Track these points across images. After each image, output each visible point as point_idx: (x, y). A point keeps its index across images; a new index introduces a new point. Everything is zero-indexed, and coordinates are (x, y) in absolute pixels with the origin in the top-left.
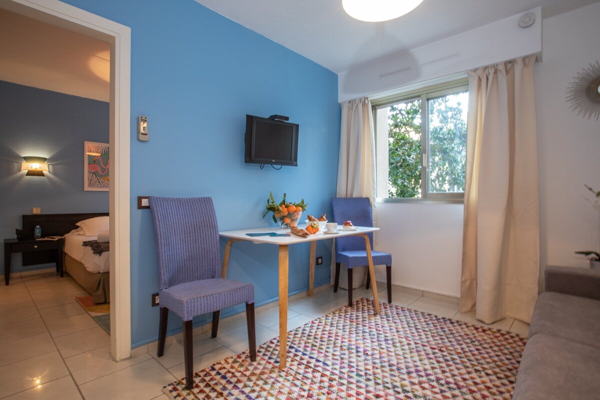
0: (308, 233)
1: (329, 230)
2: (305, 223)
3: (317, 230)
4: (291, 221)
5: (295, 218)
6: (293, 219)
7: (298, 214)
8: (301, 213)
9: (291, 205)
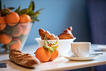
0: (37, 60)
1: (76, 55)
2: (36, 43)
3: (56, 54)
4: (13, 40)
5: (19, 35)
6: (16, 36)
7: (24, 28)
8: (29, 25)
9: (13, 11)
